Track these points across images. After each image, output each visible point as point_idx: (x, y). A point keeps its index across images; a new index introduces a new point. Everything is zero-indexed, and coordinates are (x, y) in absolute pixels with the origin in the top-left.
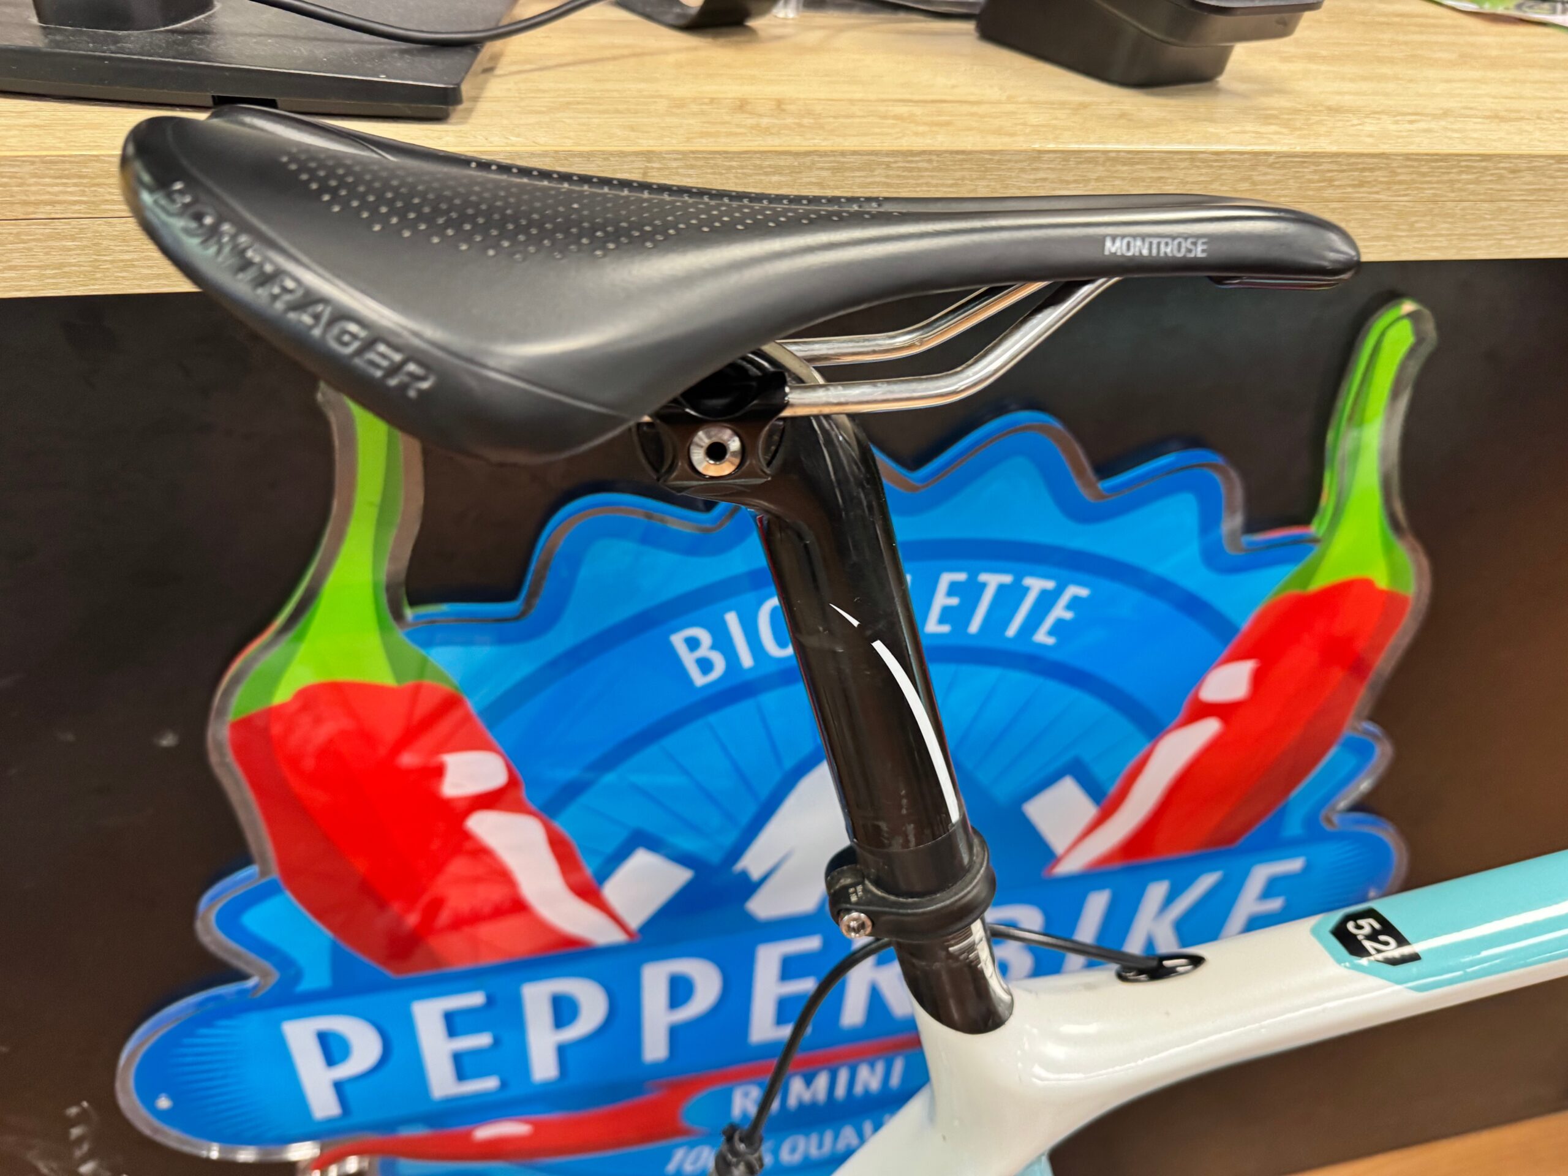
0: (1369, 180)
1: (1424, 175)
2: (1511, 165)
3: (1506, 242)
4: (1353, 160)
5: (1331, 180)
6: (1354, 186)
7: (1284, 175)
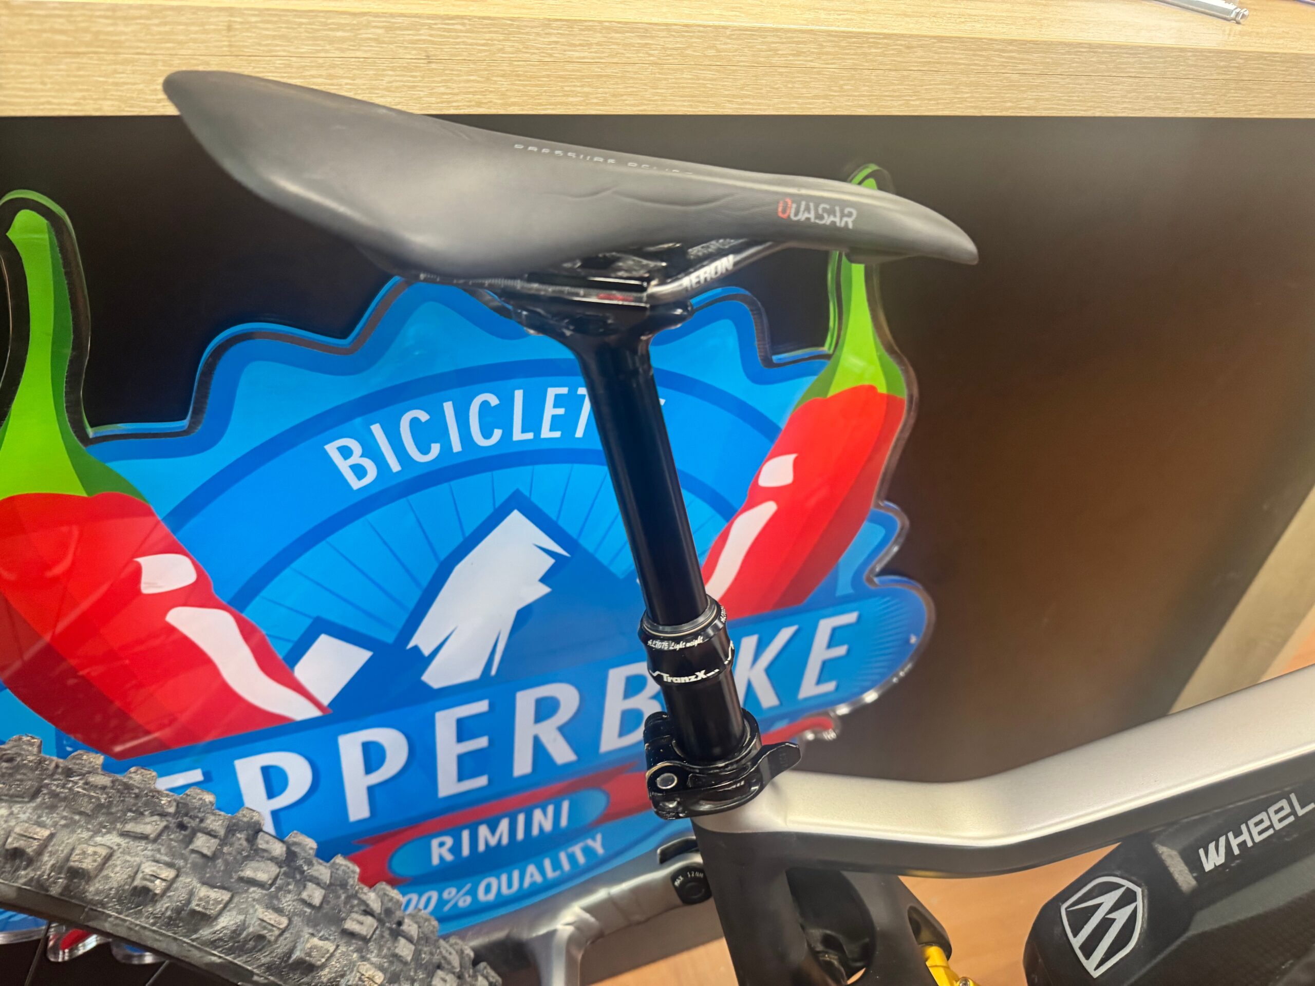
0: (804, 50)
1: (844, 48)
2: (906, 42)
3: (912, 103)
4: (789, 35)
5: (776, 50)
6: (794, 55)
7: (739, 45)
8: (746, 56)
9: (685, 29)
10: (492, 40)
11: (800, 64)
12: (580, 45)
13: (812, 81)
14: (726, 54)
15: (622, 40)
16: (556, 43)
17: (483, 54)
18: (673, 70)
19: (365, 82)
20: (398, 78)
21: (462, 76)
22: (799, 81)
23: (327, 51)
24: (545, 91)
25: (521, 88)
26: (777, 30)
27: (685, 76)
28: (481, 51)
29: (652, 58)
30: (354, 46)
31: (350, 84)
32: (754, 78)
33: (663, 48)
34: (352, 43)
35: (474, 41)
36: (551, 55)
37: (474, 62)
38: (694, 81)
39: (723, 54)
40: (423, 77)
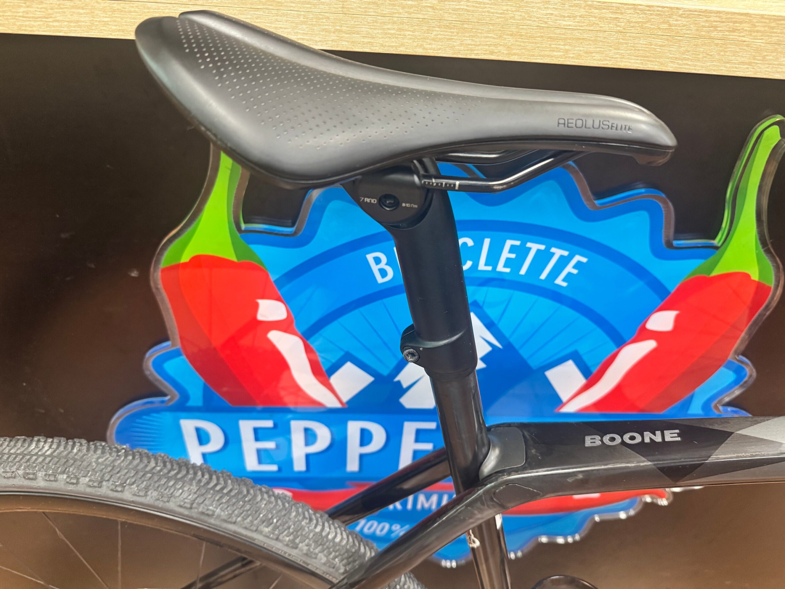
0: (739, 28)
1: (773, 28)
4: (729, 16)
5: (716, 27)
6: (729, 31)
7: (687, 22)
8: (691, 30)
9: (648, 8)
10: (507, 10)
11: (732, 38)
12: (569, 17)
13: (741, 52)
14: (676, 28)
15: (599, 14)
16: (552, 14)
17: (500, 20)
18: (633, 37)
19: (420, 34)
20: (442, 33)
21: (483, 34)
22: (730, 51)
23: (400, 13)
24: (538, 47)
25: (522, 44)
26: (719, 12)
27: (641, 42)
28: (498, 18)
29: (618, 28)
30: (417, 11)
31: (411, 35)
32: (695, 47)
33: (628, 22)
34: (416, 9)
35: (496, 11)
36: (546, 23)
37: (493, 25)
38: (647, 46)
39: (673, 27)
40: (458, 33)
